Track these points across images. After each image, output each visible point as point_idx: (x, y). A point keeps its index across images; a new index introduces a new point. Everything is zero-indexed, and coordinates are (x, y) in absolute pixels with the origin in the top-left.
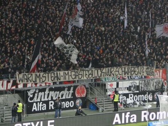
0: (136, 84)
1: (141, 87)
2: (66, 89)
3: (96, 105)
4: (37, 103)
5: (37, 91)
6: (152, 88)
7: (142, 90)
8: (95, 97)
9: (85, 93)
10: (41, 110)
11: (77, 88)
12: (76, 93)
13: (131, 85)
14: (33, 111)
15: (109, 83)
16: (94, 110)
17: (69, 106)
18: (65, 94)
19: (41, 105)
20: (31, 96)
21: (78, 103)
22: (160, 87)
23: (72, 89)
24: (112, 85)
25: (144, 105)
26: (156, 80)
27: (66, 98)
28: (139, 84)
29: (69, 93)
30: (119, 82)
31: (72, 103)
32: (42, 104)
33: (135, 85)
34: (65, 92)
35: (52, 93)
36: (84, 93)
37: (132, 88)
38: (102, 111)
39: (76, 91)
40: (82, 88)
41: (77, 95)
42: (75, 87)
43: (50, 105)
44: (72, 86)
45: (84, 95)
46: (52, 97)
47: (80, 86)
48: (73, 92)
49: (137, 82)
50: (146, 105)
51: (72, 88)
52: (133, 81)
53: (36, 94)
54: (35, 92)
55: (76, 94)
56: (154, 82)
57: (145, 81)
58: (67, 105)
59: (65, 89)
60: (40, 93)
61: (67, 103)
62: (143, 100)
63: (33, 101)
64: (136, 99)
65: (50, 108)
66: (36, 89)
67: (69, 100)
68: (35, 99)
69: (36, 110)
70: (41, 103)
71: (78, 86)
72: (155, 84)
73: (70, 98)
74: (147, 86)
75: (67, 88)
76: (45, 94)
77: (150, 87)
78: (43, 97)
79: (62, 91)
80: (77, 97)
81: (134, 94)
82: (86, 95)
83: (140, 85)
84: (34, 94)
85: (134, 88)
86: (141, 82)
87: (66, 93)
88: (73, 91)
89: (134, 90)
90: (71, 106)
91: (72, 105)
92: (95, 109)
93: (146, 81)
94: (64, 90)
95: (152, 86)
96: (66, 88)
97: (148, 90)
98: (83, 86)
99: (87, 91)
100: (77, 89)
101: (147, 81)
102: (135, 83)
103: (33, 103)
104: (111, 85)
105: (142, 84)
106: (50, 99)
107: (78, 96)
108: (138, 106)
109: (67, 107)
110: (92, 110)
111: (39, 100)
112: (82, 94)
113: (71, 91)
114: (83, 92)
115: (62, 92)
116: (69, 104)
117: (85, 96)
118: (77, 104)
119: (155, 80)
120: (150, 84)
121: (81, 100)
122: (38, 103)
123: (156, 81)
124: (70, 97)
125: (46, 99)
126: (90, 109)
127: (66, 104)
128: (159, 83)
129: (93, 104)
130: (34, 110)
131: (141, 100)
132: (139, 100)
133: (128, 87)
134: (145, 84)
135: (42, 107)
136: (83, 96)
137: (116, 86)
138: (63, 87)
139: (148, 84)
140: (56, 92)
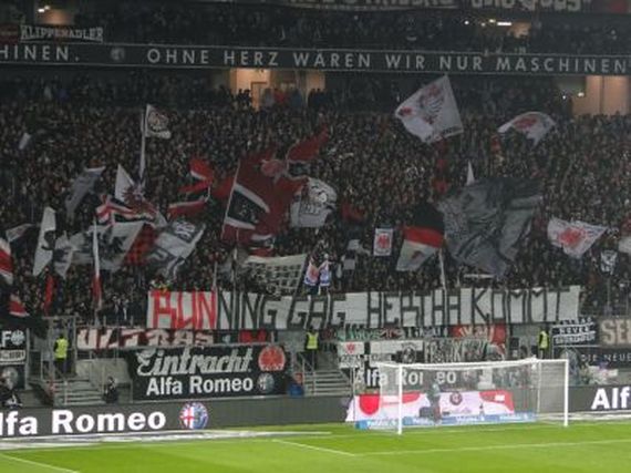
0: (416, 347)
1: (429, 356)
2: (235, 352)
4: (158, 378)
5: (161, 354)
7: (432, 361)
9: (283, 363)
10: (168, 393)
11: (263, 351)
12: (260, 361)
13: (401, 349)
14: (148, 393)
17: (240, 388)
18: (232, 361)
19: (168, 383)
20: (147, 363)
21: (263, 383)
23: (251, 353)
24: (353, 348)
26: (466, 340)
28: (423, 348)
29: (243, 360)
30: (371, 343)
31: (248, 382)
32: (173, 381)
33: (412, 350)
34: (232, 359)
35: (198, 360)
36: (281, 363)
37: (406, 357)
39: (261, 357)
40: (276, 351)
41: (261, 366)
42: (258, 350)
43: (192, 385)
44: (250, 348)
45: (279, 367)
46: (198, 369)
47: (270, 346)
48: (252, 359)
49: (418, 343)
51: (250, 351)
53: (158, 361)
54: (155, 356)
55: (260, 364)
56: (461, 345)
57: (438, 343)
59: (231, 351)
60: (168, 359)
61: (237, 382)
63: (149, 374)
65: (192, 391)
66: (157, 350)
67: (242, 376)
68: (156, 371)
69: (157, 393)
70: (170, 378)
71: (264, 346)
72: (464, 350)
75: (237, 350)
76: (180, 361)
77: (451, 356)
78: (175, 367)
79: (224, 356)
80: (263, 369)
82: (285, 368)
83: (427, 351)
84: (153, 360)
85: (410, 356)
86: (428, 343)
87: (236, 362)
88: (252, 356)
89: (410, 360)
90: (246, 389)
91: (248, 387)
93: (442, 342)
94: (229, 354)
96: (234, 350)
98: (277, 346)
99: (287, 359)
100: (262, 354)
102: (413, 345)
103: (148, 378)
104: (351, 348)
105: (432, 347)
106: (192, 370)
109: (236, 390)
111: (165, 372)
112: (275, 365)
113: (248, 357)
114: (278, 360)
115: (223, 358)
116: (240, 384)
117: (281, 369)
118: (262, 385)
120: (452, 349)
121: (271, 377)
122: (162, 379)
123: (465, 343)
124: (244, 369)
125: (183, 371)
127: (234, 384)
128: (476, 348)
130: (153, 393)
133: (395, 353)
134: (439, 349)
135: (172, 387)
136: (277, 369)
137: (363, 351)
138: (226, 348)
139: (448, 349)
140: (210, 357)
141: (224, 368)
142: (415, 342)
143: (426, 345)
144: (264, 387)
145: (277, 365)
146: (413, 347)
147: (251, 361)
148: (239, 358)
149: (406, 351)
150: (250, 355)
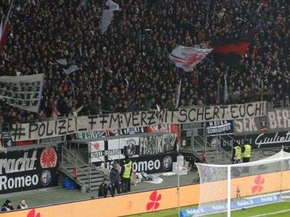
0: (135, 143)
1: (143, 148)
2: (26, 154)
3: (76, 181)
6: (159, 149)
7: (144, 153)
8: (74, 167)
9: (56, 161)
11: (43, 152)
12: (41, 161)
13: (127, 145)
15: (93, 143)
16: (71, 189)
17: (30, 183)
18: (24, 162)
21: (44, 178)
22: (172, 147)
24: (98, 146)
25: (151, 179)
26: (165, 135)
27: (27, 170)
28: (139, 143)
30: (108, 141)
31: (35, 178)
33: (133, 145)
34: (24, 160)
35: (4, 162)
36: (54, 161)
37: (129, 151)
38: (87, 192)
39: (41, 158)
40: (51, 152)
41: (42, 164)
42: (40, 151)
43: (1, 183)
44: (35, 150)
45: (53, 164)
46: (4, 170)
47: (47, 148)
48: (36, 159)
49: (137, 139)
50: (153, 179)
52: (129, 139)
55: (41, 163)
56: (162, 139)
57: (148, 138)
58: (28, 182)
61: (28, 179)
62: (146, 169)
67: (31, 173)
71: (44, 148)
72: (164, 143)
73: (32, 169)
74: (151, 145)
75: (27, 153)
77: (156, 148)
81: (133, 160)
82: (58, 164)
83: (141, 145)
85: (132, 150)
86: (142, 139)
87: (26, 162)
88: (36, 157)
89: (132, 153)
90: (35, 184)
91: (35, 181)
92: (73, 188)
93: (151, 138)
94: (22, 156)
95: (159, 146)
96: (25, 153)
97: (154, 152)
98: (52, 149)
99: (58, 156)
100: (42, 155)
104: (97, 146)
105: (144, 142)
107: (43, 166)
108: (140, 180)
109: (28, 185)
110: (68, 189)
112: (51, 163)
113: (34, 159)
114: (52, 159)
115: (19, 160)
116: (30, 180)
117: (55, 166)
118: (43, 180)
119: (165, 136)
120: (156, 143)
121: (49, 173)
123: (165, 137)
124: (31, 169)
126: (64, 187)
128: (171, 140)
129: (70, 179)
131: (143, 170)
132: (139, 170)
133: (123, 148)
134: (149, 143)
136: (52, 166)
137: (104, 148)
138: (20, 151)
139: (154, 143)
140: (11, 160)
141: (19, 168)
142: (134, 138)
143: (141, 141)
144: (45, 181)
145: (52, 163)
146: (134, 143)
147: (35, 161)
148: (28, 160)
149: (129, 146)
150: (35, 156)
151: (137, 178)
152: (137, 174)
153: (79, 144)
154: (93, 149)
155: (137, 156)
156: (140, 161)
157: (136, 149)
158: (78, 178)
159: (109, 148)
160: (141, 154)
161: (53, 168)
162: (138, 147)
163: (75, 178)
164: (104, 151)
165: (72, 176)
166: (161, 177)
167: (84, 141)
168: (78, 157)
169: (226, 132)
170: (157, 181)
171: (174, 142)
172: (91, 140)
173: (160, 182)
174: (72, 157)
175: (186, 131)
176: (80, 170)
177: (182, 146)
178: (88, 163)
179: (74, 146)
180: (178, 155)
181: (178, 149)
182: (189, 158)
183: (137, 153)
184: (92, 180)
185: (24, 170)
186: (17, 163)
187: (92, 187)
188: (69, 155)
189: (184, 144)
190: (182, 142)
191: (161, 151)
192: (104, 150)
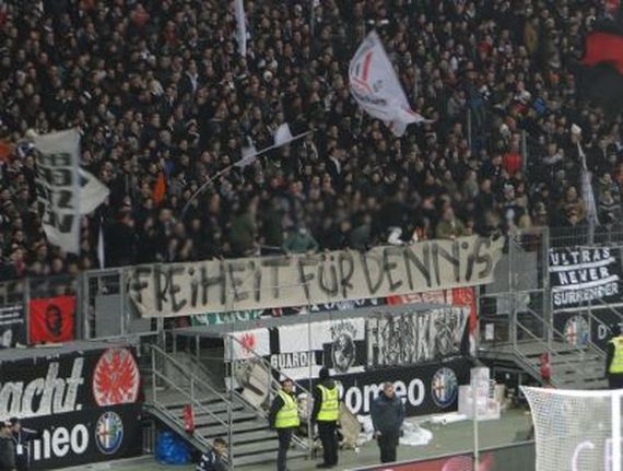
0: (355, 333)
1: (376, 350)
2: (53, 368)
3: (192, 441)
6: (423, 350)
7: (380, 362)
8: (182, 403)
9: (136, 386)
11: (101, 363)
12: (95, 385)
13: (330, 340)
15: (238, 335)
16: (179, 462)
17: (66, 448)
18: (48, 391)
21: (105, 433)
22: (455, 345)
23: (80, 367)
24: (252, 343)
26: (435, 311)
27: (55, 412)
28: (366, 334)
29: (67, 385)
30: (280, 329)
31: (80, 434)
33: (348, 340)
34: (48, 385)
36: (131, 386)
39: (96, 377)
40: (122, 361)
41: (98, 396)
42: (92, 359)
44: (79, 356)
45: (129, 395)
47: (111, 351)
48: (81, 381)
49: (358, 323)
50: (405, 432)
51: (78, 365)
52: (339, 322)
55: (96, 391)
56: (429, 321)
57: (390, 319)
58: (61, 446)
59: (48, 368)
64: (354, 405)
67: (68, 421)
71: (103, 351)
72: (434, 332)
73: (72, 409)
74: (400, 341)
75: (57, 365)
77: (413, 348)
79: (35, 379)
80: (101, 404)
81: (348, 381)
82: (141, 396)
83: (372, 341)
85: (345, 352)
86: (373, 323)
87: (55, 390)
88: (82, 376)
89: (346, 361)
90: (79, 450)
91: (79, 443)
92: (184, 460)
93: (396, 319)
95: (422, 341)
96: (51, 365)
97: (406, 359)
98: (124, 351)
99: (142, 373)
100: (98, 370)
101: (399, 318)
102: (350, 327)
104: (248, 343)
105: (380, 331)
107: (103, 400)
109: (60, 453)
110: (172, 463)
112: (122, 392)
114: (126, 381)
115: (32, 386)
116: (66, 439)
117: (133, 400)
118: (102, 438)
119: (435, 315)
120: (414, 333)
121: (117, 419)
123: (436, 317)
124: (68, 408)
126: (161, 457)
127: (56, 441)
128: (452, 326)
129: (176, 436)
132: (366, 409)
133: (321, 348)
134: (393, 334)
136: (125, 400)
137: (268, 347)
138: (38, 359)
139: (407, 332)
140: (10, 384)
141: (35, 405)
142: (351, 321)
143: (371, 327)
144: (107, 441)
145: (125, 391)
146: (350, 334)
147: (80, 387)
148: (60, 383)
149: (338, 342)
150: (79, 373)
151: (363, 430)
152: (361, 418)
153: (198, 340)
154: (236, 352)
155: (361, 369)
156: (370, 384)
157: (358, 350)
158: (197, 433)
159: (283, 349)
160: (370, 364)
161: (128, 405)
162: (362, 345)
163: (190, 432)
164: (268, 358)
165: (181, 426)
166: (428, 426)
167: (215, 331)
168: (196, 375)
169: (608, 299)
170: (418, 439)
171: (462, 329)
172: (233, 328)
173: (426, 442)
174: (181, 373)
175: (494, 300)
176: (202, 412)
177: (483, 341)
178: (225, 392)
179: (185, 344)
180: (474, 366)
181: (472, 349)
182: (504, 373)
183: (361, 360)
184: (236, 438)
185: (48, 412)
186: (30, 392)
187: (235, 456)
188: (171, 370)
189: (489, 335)
190: (483, 329)
191: (427, 356)
192: (268, 353)
